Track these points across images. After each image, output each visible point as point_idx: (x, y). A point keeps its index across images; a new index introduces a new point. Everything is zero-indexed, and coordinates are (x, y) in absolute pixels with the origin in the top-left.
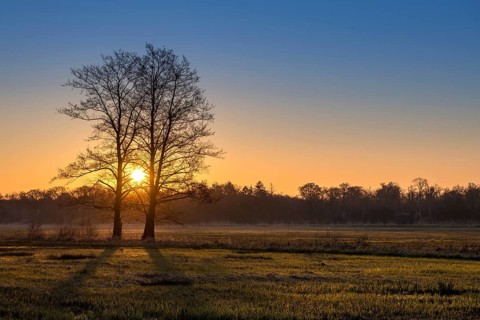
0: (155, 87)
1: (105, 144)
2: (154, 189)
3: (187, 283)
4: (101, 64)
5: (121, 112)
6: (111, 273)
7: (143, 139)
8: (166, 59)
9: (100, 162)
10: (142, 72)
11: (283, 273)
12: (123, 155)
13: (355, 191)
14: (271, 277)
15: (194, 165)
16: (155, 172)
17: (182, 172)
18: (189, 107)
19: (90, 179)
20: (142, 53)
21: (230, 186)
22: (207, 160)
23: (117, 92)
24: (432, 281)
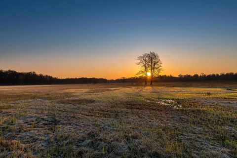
0: (152, 59)
1: (143, 69)
2: (152, 76)
3: (158, 92)
4: (142, 56)
5: (146, 64)
6: (145, 91)
7: (150, 68)
8: (153, 54)
9: (143, 72)
10: (149, 56)
11: (176, 91)
12: (146, 71)
13: (189, 76)
14: (174, 91)
15: (159, 72)
16: (152, 74)
17: (156, 73)
18: (158, 62)
19: (141, 75)
20: (149, 53)
21: (165, 76)
22: (161, 71)
23: (145, 60)
24: (206, 92)
